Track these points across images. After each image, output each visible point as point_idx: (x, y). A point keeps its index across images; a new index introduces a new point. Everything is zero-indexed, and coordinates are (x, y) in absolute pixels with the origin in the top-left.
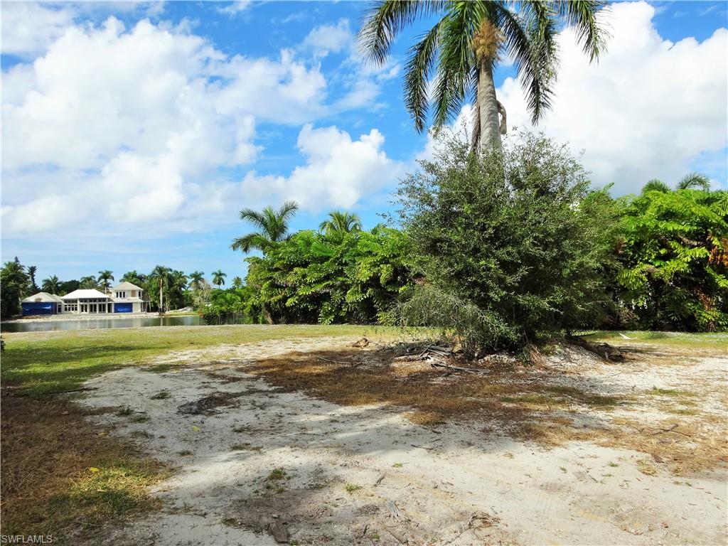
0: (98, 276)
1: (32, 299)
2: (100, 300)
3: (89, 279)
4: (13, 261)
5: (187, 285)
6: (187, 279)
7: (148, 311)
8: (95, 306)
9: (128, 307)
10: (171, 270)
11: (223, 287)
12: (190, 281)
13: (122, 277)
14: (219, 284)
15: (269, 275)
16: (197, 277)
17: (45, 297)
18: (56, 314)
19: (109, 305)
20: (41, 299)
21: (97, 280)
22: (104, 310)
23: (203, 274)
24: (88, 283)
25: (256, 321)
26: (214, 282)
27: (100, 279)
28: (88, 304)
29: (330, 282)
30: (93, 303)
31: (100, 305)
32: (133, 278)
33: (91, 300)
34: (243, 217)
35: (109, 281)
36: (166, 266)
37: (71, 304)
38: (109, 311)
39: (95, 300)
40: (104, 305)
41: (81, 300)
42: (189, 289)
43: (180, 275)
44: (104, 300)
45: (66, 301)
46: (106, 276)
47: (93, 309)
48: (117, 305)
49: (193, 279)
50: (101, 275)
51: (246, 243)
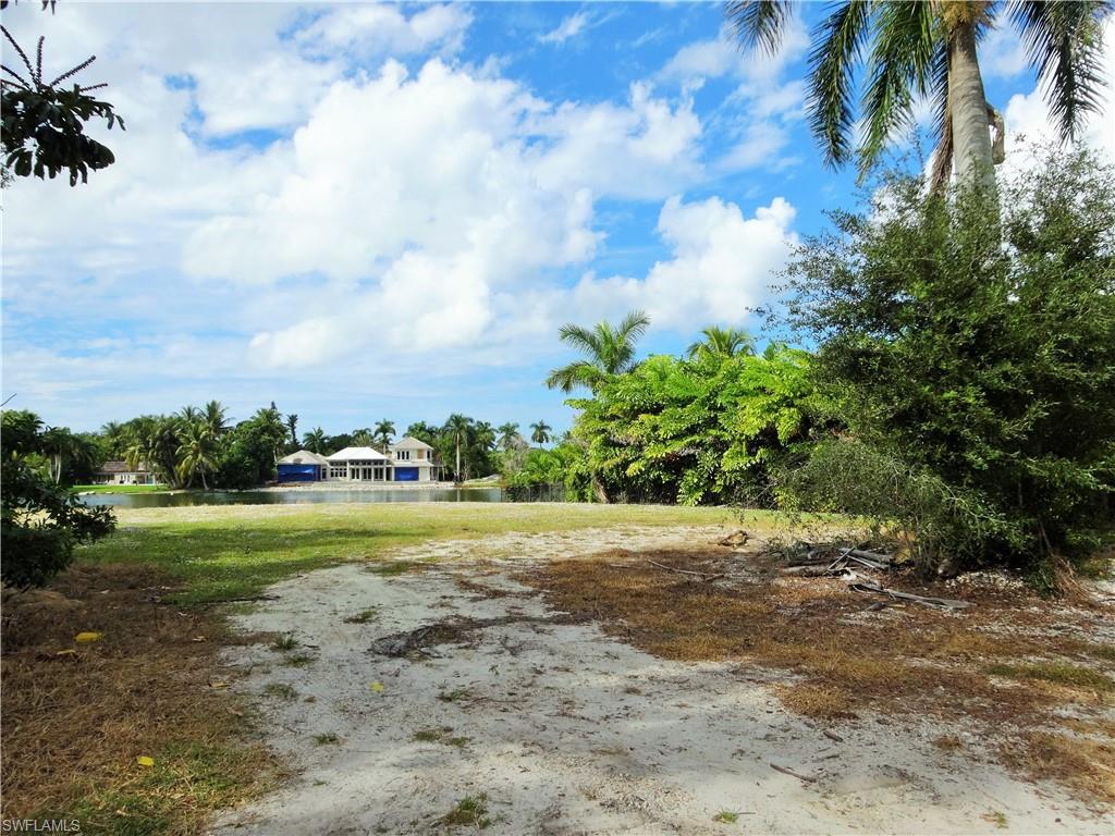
0: (374, 428)
1: (289, 460)
2: (376, 462)
3: (363, 432)
4: (270, 407)
5: (495, 443)
6: (495, 433)
7: (441, 479)
8: (370, 470)
9: (412, 474)
10: (471, 421)
11: (548, 446)
12: (499, 436)
13: (406, 431)
14: (541, 441)
15: (601, 426)
16: (509, 431)
17: (305, 457)
18: (319, 480)
19: (388, 470)
20: (300, 460)
21: (373, 434)
22: (381, 477)
23: (518, 426)
24: (359, 439)
25: (582, 498)
26: (534, 438)
27: (376, 433)
28: (361, 467)
29: (697, 438)
30: (366, 467)
31: (376, 470)
32: (420, 431)
33: (364, 462)
34: (563, 338)
35: (389, 435)
36: (465, 414)
37: (339, 467)
38: (388, 478)
39: (369, 462)
40: (381, 470)
41: (352, 462)
42: (498, 449)
43: (484, 428)
44: (381, 462)
45: (332, 463)
46: (385, 428)
47: (367, 475)
48: (398, 470)
49: (504, 434)
50: (378, 427)
51: (567, 378)
